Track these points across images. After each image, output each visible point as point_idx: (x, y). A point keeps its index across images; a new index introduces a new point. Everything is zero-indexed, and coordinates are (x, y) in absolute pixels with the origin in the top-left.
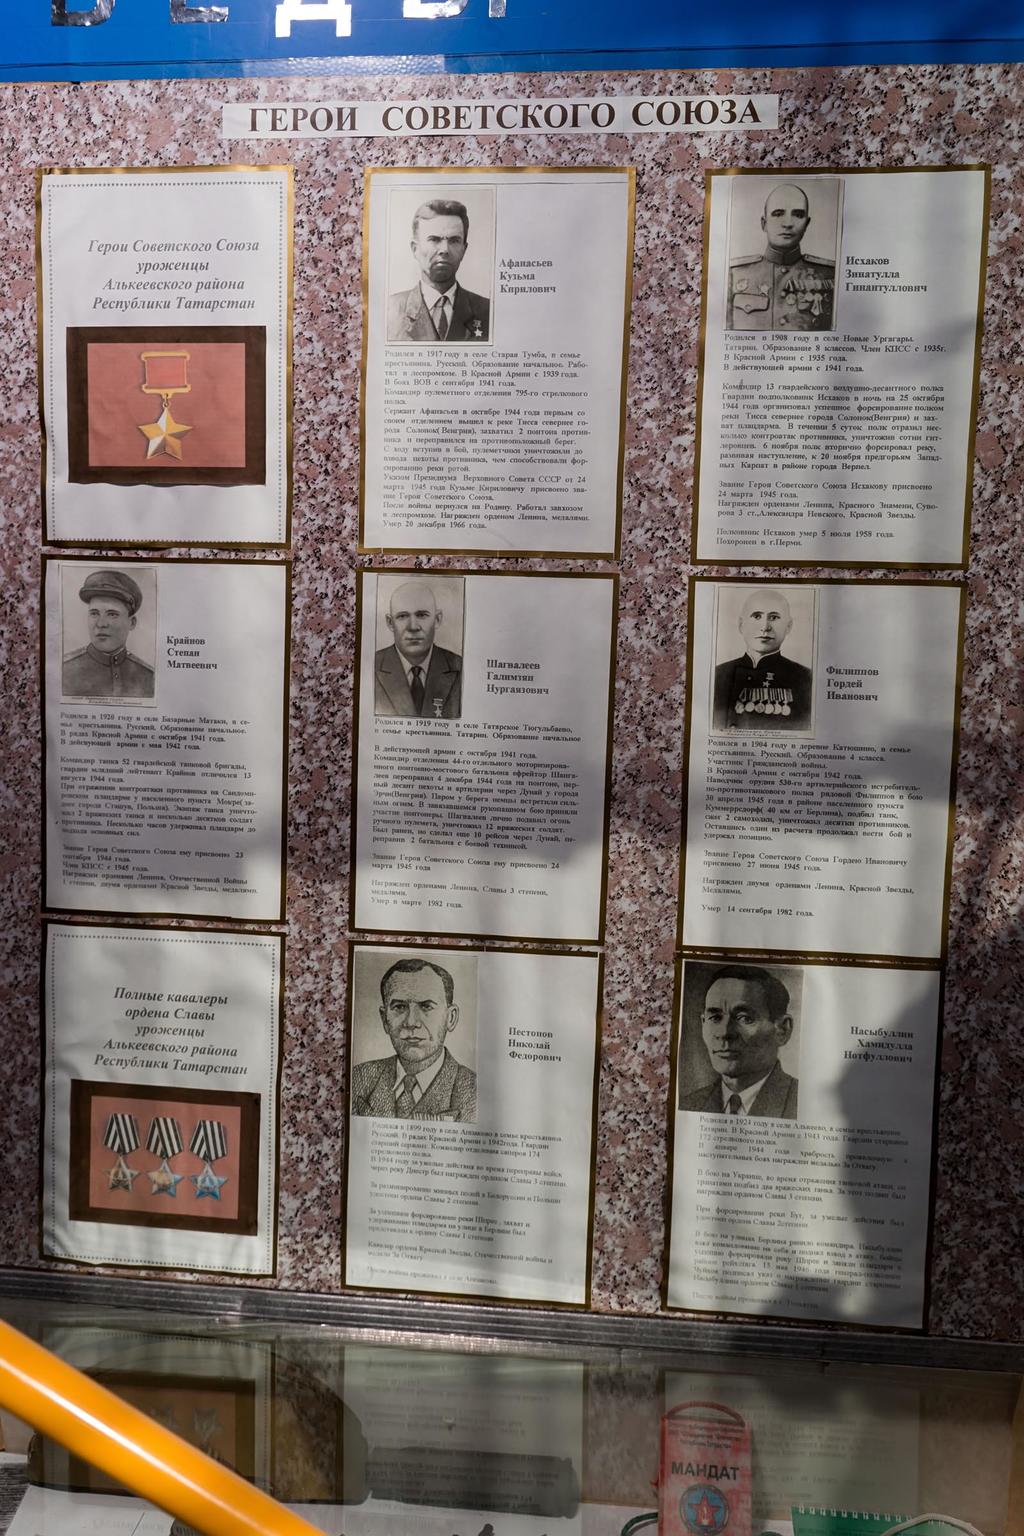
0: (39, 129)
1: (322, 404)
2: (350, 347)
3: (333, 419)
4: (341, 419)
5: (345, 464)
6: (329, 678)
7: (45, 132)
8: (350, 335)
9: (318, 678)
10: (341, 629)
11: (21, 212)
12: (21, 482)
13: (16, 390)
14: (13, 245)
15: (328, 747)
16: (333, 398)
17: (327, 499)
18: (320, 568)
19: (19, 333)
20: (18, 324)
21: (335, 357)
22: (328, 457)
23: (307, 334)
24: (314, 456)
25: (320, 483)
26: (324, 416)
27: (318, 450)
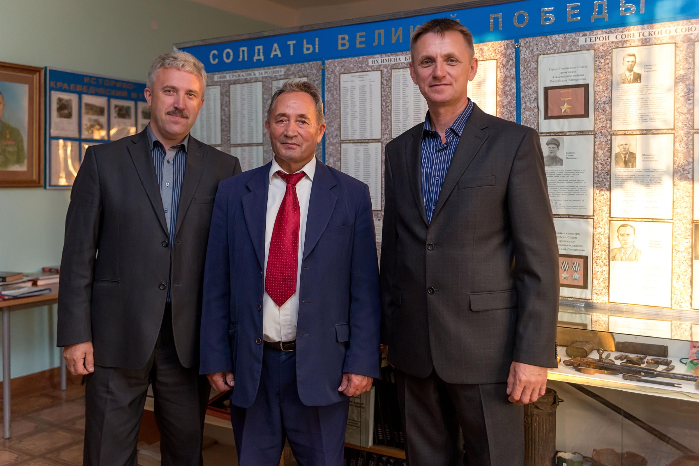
0: (538, 46)
1: (602, 99)
2: (608, 86)
3: (604, 102)
4: (606, 102)
5: (607, 112)
6: (604, 160)
7: (539, 47)
8: (608, 84)
9: (601, 160)
10: (607, 149)
11: (534, 64)
12: (533, 121)
13: (532, 101)
14: (532, 71)
15: (604, 176)
16: (604, 98)
17: (603, 120)
18: (602, 135)
19: (533, 89)
20: (533, 87)
21: (605, 89)
22: (603, 111)
23: (598, 84)
24: (600, 111)
25: (601, 117)
26: (602, 102)
27: (601, 109)
